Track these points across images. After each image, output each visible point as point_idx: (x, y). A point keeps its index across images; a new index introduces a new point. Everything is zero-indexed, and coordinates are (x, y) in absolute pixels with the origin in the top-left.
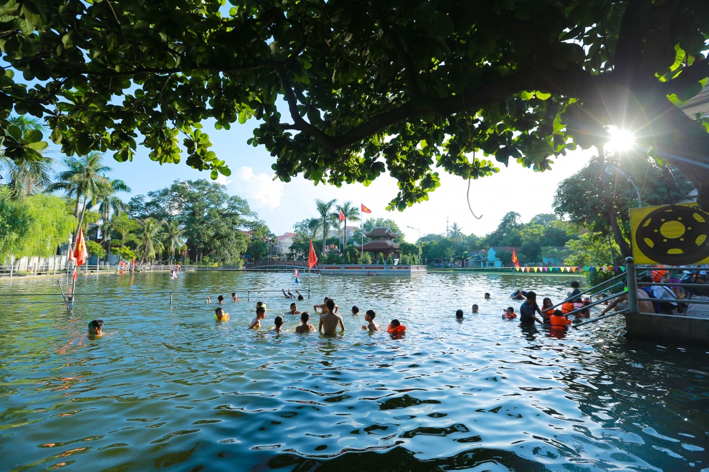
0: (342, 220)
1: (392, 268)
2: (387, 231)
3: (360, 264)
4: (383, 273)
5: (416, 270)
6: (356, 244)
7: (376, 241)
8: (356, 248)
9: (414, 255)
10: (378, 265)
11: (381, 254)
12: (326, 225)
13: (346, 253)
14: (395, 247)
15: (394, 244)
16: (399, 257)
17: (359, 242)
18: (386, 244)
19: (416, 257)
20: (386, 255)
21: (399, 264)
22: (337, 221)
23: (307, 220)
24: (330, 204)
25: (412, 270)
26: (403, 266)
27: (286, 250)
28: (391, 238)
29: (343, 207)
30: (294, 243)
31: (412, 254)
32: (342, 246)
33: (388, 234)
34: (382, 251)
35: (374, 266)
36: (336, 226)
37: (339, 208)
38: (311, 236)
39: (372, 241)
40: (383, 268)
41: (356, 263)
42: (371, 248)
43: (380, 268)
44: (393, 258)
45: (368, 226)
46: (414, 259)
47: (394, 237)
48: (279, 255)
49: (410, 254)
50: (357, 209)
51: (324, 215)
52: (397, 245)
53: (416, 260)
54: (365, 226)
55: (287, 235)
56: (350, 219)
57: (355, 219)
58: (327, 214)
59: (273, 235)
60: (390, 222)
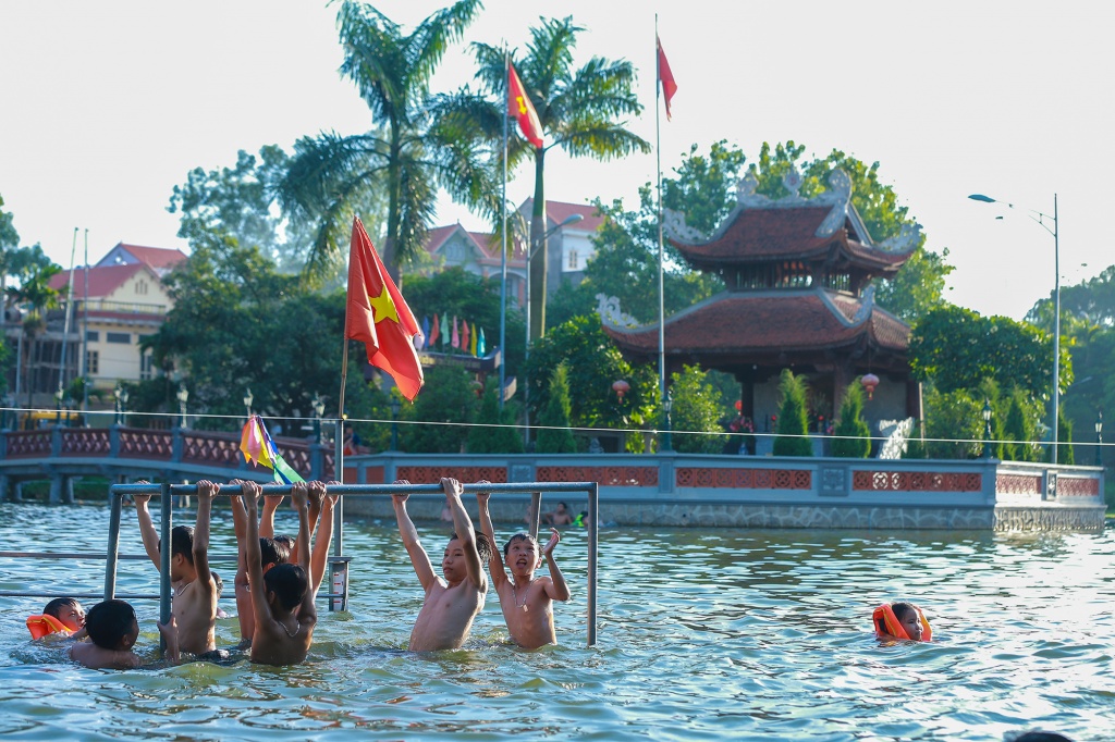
0: (516, 149)
1: (863, 481)
2: (829, 227)
3: (643, 449)
4: (806, 516)
5: (1032, 499)
6: (611, 313)
7: (755, 296)
8: (618, 340)
9: (1020, 394)
10: (766, 460)
11: (794, 385)
12: (404, 181)
13: (546, 376)
14: (884, 337)
15: (879, 315)
16: (911, 410)
17: (637, 301)
18: (826, 317)
19: (1031, 409)
20: (824, 390)
21: (913, 451)
22: (483, 152)
23: (271, 153)
24: (434, 35)
25: (1004, 499)
26: (940, 469)
27: (119, 363)
28: (860, 273)
29: (523, 52)
30: (183, 311)
31: (1004, 382)
32: (516, 334)
33: (835, 244)
34: (802, 361)
35: (740, 462)
36: (472, 184)
37: (496, 66)
38: (292, 262)
39: (728, 298)
40: (802, 480)
41: (612, 444)
42: (719, 341)
43: (782, 480)
44: (873, 417)
45: (695, 197)
46: (1015, 426)
47: (879, 272)
48: (77, 394)
49: (990, 384)
50: (623, 72)
51: (391, 109)
52: (896, 329)
53: (1034, 423)
54: (672, 195)
55: (125, 263)
56: (577, 138)
57: (609, 140)
58: (414, 103)
59: (34, 257)
60: (850, 167)
